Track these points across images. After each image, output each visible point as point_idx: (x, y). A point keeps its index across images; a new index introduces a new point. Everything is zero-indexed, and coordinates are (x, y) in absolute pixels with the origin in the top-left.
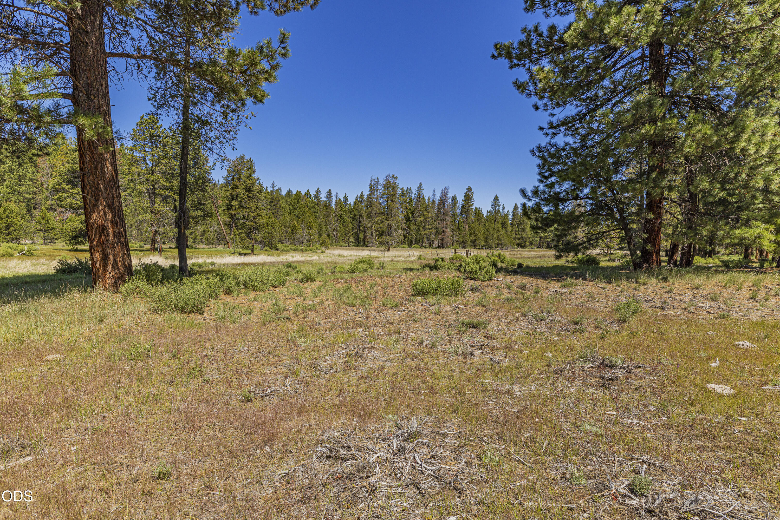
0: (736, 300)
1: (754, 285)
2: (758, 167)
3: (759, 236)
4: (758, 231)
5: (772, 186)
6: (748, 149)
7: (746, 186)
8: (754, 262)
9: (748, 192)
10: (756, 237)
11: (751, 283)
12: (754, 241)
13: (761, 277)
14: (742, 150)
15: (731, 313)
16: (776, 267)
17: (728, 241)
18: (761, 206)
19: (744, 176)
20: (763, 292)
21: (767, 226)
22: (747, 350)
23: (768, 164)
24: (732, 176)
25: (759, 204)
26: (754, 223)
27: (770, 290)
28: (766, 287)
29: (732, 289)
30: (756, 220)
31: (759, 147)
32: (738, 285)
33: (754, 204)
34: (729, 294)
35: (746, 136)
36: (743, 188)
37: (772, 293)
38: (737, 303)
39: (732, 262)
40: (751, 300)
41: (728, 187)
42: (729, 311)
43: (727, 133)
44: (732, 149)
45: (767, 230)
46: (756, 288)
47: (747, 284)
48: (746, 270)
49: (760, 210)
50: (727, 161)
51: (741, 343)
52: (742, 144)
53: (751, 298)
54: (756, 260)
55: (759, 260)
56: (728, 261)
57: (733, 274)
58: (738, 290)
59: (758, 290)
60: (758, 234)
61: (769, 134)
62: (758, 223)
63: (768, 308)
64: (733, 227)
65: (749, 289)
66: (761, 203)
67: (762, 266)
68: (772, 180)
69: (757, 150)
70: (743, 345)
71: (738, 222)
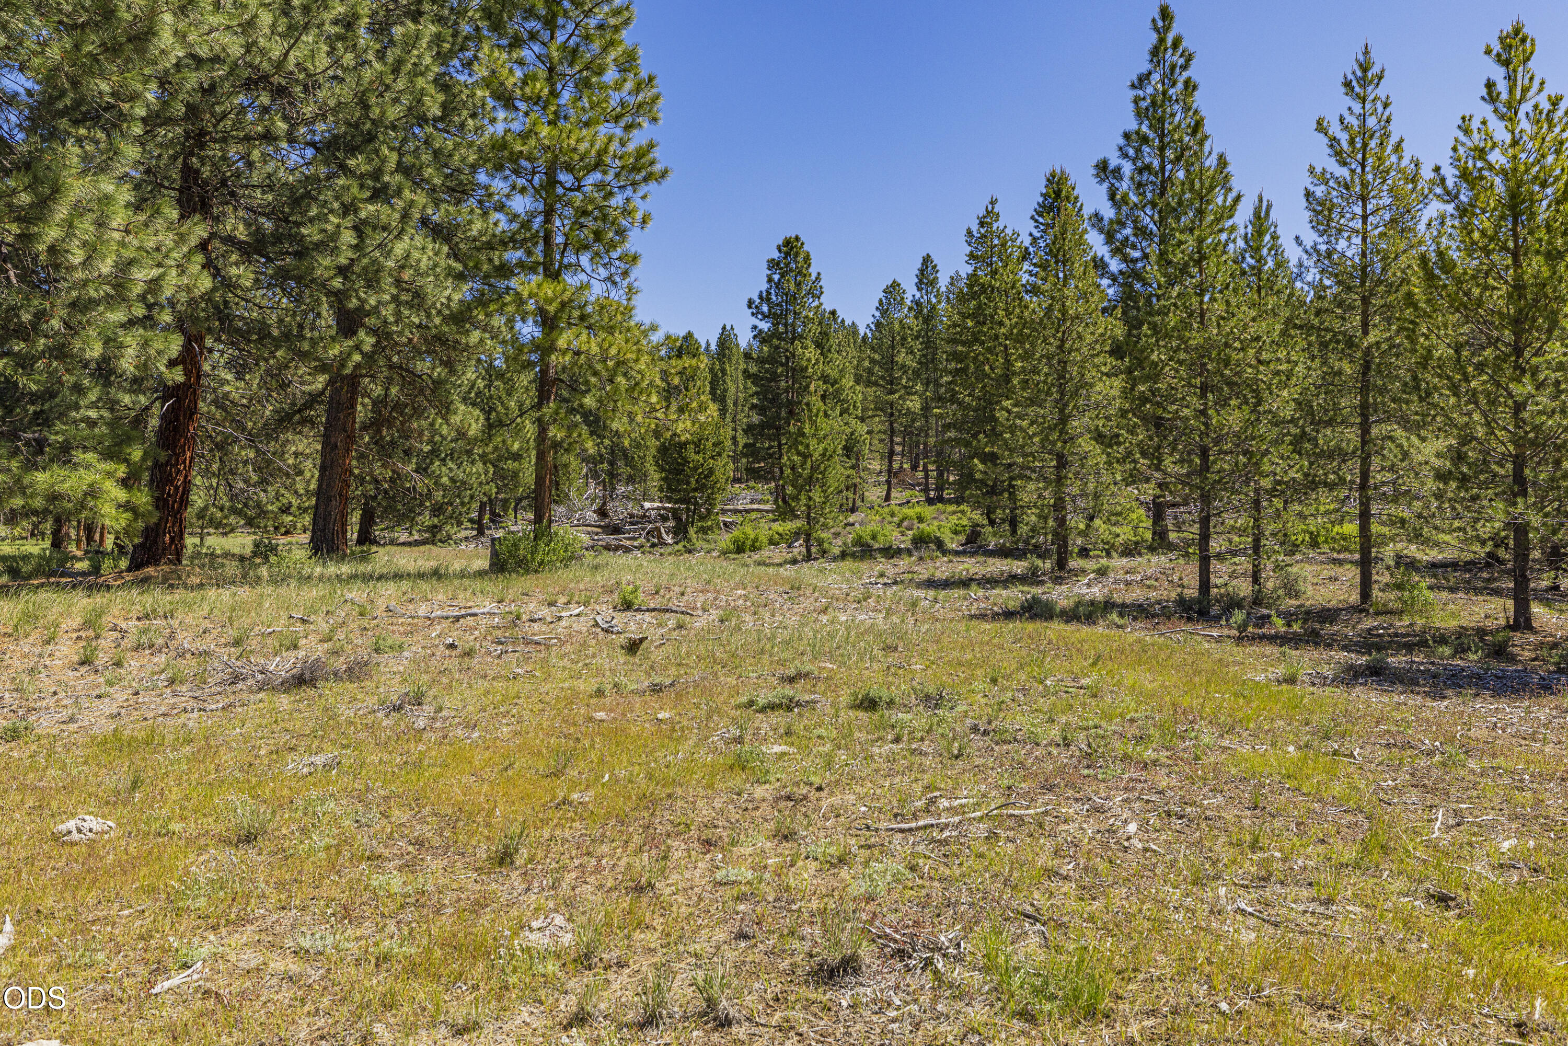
0: (45, 672)
1: (88, 624)
2: (92, 303)
3: (93, 492)
4: (89, 477)
5: (123, 361)
6: (67, 251)
7: (60, 352)
8: (75, 558)
9: (67, 370)
10: (86, 494)
11: (79, 620)
12: (82, 505)
13: (99, 599)
14: (52, 249)
15: (33, 718)
16: (129, 570)
17: (18, 502)
18: (93, 414)
19: (55, 323)
20: (107, 641)
21: (109, 466)
22: (91, 844)
23: (110, 301)
24: (26, 317)
25: (88, 407)
26: (80, 456)
27: (124, 633)
28: (115, 628)
29: (31, 640)
30: (85, 449)
31: (92, 251)
32: (45, 628)
33: (77, 407)
34: (25, 656)
35: (62, 212)
36: (56, 358)
37: (128, 643)
38: (48, 682)
39: (26, 558)
40: (83, 669)
41: (16, 348)
42: (30, 710)
43: (14, 192)
44: (26, 238)
45: (109, 474)
46: (91, 633)
47: (69, 621)
48: (64, 580)
49: (92, 423)
50: (11, 273)
51: (71, 824)
52: (53, 233)
53: (82, 663)
54: (79, 553)
55: (87, 552)
56: (14, 558)
57: (33, 597)
58: (48, 643)
59: (97, 637)
60: (91, 485)
61: (114, 224)
62: (90, 457)
63: (124, 688)
64: (30, 466)
65: (74, 635)
66: (93, 405)
67: (96, 570)
68: (121, 346)
69: (90, 257)
70: (79, 831)
71: (41, 452)
